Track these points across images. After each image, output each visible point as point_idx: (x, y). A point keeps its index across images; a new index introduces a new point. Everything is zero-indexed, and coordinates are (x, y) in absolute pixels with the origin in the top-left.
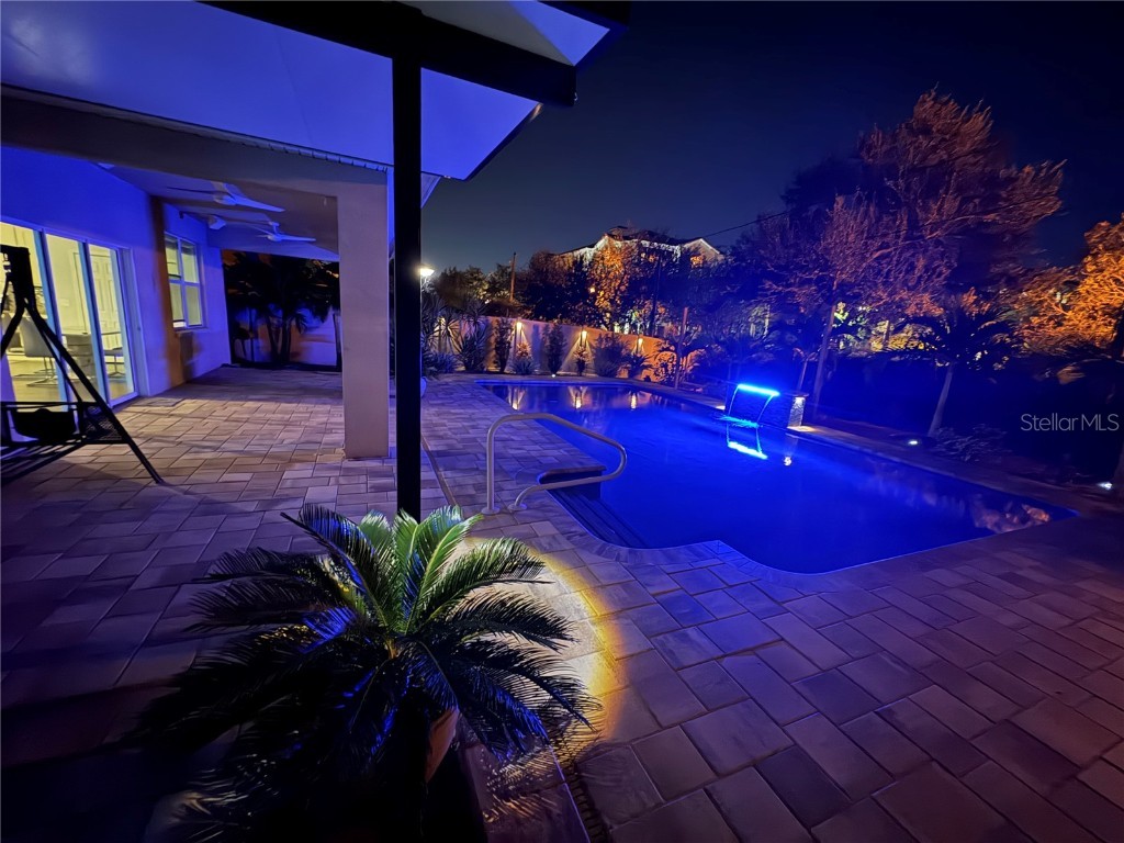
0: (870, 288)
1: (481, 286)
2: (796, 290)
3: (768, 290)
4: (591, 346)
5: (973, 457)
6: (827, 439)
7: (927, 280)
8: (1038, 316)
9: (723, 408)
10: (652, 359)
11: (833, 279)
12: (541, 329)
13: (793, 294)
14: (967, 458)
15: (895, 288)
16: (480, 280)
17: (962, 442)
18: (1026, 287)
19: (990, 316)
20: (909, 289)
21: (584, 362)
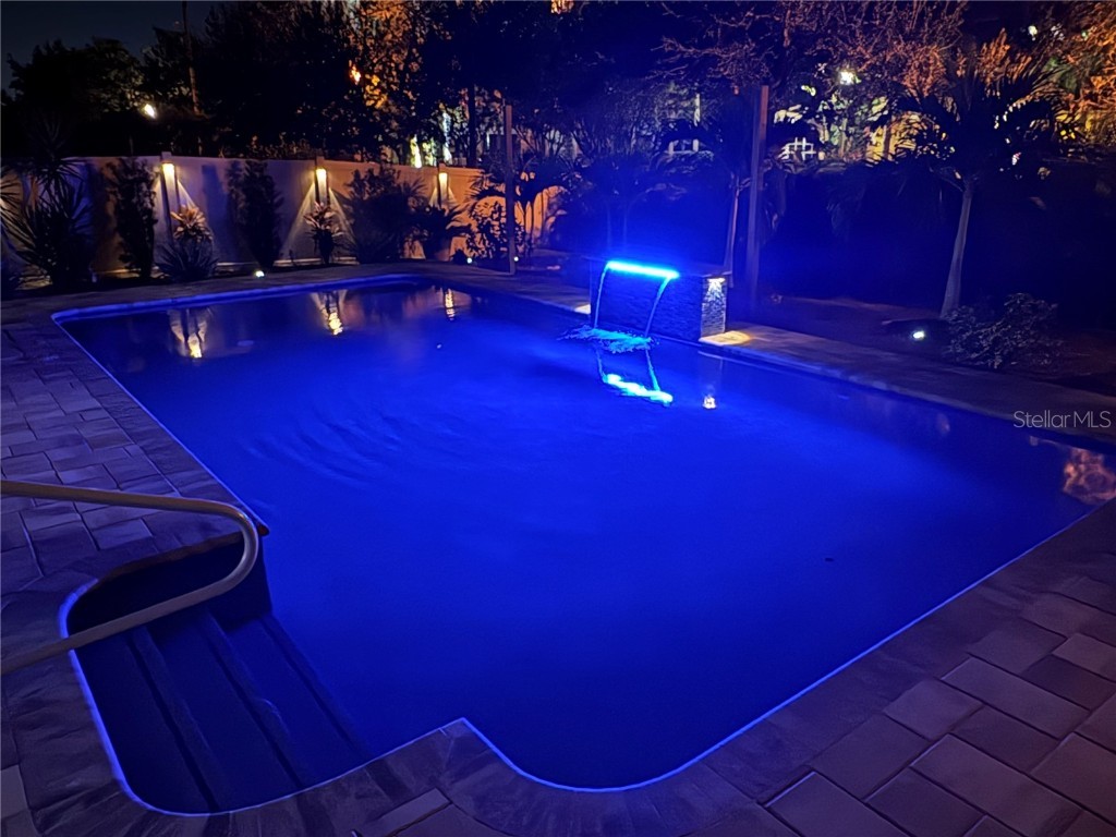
0: (844, 39)
1: (127, 79)
2: (717, 52)
3: (671, 54)
4: (340, 198)
5: (1007, 359)
6: (767, 356)
7: (934, 19)
8: (1102, 74)
9: (586, 309)
10: (464, 215)
11: (780, 27)
12: (222, 175)
13: (714, 60)
14: (998, 361)
15: (884, 37)
16: (122, 67)
17: (988, 334)
18: (1084, 23)
19: (1023, 86)
20: (907, 39)
21: (328, 233)
